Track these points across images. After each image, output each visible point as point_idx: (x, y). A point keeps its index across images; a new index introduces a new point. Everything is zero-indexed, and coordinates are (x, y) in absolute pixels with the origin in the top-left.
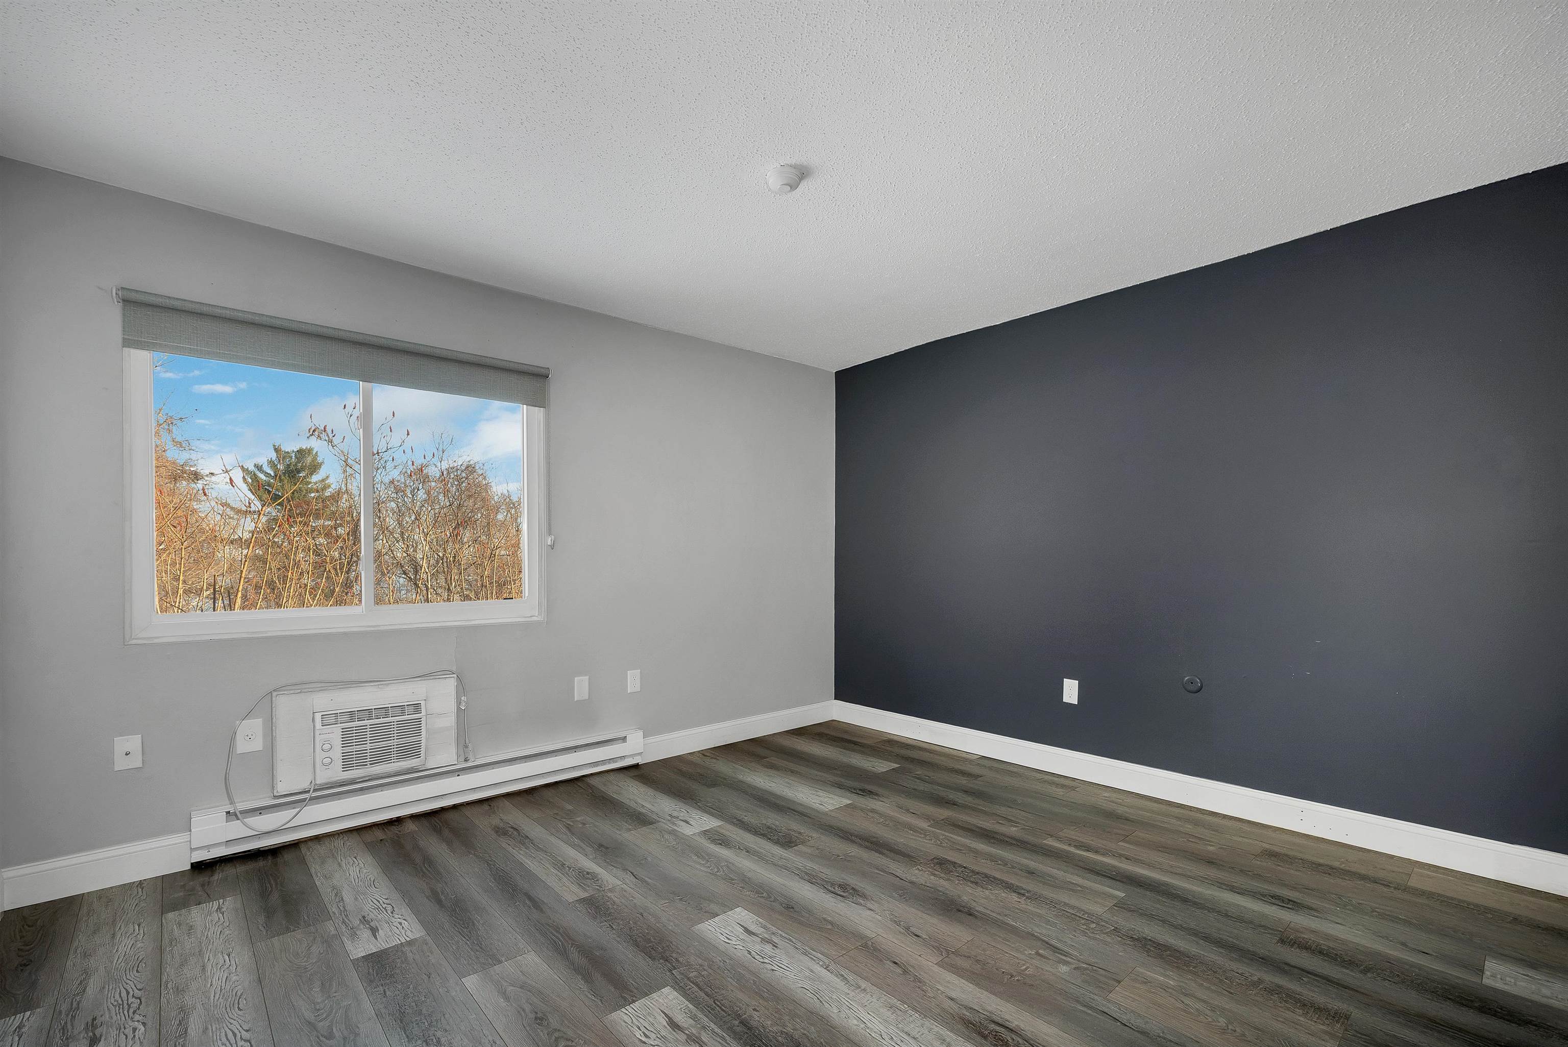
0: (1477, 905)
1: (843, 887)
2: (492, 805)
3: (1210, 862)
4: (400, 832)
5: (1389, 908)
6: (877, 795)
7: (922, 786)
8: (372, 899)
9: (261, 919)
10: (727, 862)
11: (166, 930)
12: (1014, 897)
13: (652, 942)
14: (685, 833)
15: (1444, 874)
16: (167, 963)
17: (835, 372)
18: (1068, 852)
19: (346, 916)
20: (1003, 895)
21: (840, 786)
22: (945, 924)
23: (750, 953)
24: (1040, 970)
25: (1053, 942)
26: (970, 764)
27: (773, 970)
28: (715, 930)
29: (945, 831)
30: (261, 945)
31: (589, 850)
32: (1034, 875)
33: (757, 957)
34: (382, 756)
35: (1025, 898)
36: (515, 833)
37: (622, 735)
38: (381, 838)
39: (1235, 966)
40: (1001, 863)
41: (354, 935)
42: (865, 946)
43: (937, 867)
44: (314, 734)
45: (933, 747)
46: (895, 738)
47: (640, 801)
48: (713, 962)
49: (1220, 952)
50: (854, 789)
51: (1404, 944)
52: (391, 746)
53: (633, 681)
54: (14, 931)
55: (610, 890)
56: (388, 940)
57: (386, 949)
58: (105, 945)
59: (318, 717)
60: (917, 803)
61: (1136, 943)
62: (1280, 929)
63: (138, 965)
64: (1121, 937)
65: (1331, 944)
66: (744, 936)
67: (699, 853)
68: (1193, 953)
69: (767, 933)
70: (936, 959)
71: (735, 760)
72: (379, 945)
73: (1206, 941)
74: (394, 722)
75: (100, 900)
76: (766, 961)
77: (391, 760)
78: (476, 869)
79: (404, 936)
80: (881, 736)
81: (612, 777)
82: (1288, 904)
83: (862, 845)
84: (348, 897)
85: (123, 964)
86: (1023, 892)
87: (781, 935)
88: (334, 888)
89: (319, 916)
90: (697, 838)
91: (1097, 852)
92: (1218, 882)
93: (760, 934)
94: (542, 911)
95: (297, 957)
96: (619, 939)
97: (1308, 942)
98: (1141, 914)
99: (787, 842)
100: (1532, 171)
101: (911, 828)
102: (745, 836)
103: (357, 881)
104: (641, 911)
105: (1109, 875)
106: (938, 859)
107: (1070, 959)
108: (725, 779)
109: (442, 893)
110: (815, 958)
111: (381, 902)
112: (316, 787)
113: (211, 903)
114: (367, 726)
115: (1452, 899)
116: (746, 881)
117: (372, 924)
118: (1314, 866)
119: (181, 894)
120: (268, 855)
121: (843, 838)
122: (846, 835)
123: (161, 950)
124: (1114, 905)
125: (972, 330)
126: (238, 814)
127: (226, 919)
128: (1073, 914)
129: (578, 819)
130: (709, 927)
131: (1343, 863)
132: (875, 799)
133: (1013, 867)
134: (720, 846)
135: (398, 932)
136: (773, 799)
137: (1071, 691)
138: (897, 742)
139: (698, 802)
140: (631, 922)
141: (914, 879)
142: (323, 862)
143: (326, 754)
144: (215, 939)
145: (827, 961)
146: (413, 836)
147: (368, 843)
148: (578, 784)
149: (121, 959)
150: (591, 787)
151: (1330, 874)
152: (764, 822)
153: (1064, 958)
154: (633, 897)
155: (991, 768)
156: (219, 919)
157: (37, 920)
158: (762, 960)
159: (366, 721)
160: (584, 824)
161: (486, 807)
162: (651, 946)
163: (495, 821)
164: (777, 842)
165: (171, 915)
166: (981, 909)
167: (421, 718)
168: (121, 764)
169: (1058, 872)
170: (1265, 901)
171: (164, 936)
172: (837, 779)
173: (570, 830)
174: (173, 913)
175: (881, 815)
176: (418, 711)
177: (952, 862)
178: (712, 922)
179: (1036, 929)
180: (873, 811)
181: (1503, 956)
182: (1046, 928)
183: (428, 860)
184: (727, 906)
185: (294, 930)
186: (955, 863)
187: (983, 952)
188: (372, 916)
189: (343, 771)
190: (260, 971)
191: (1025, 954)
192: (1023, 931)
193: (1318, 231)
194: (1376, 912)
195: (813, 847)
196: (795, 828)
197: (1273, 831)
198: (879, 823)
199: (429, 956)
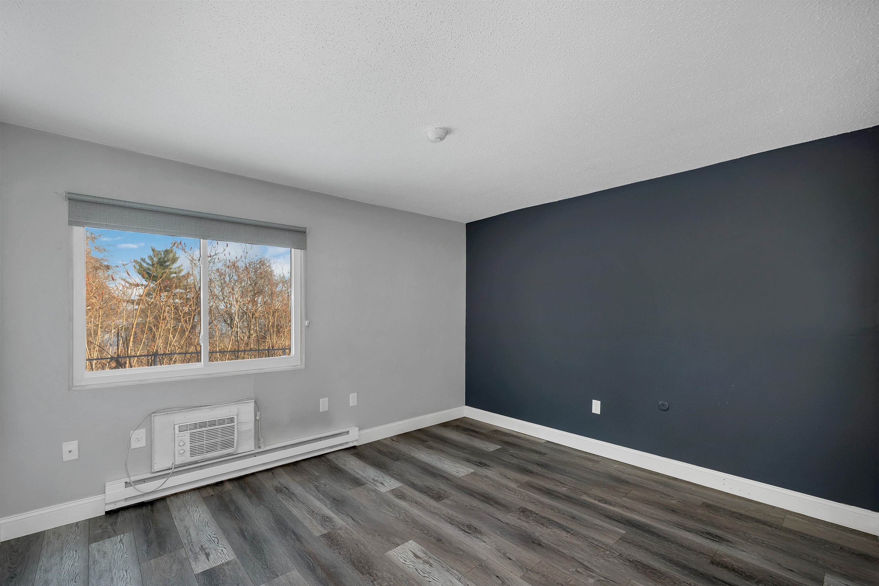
0: (821, 539)
1: (469, 527)
2: (273, 472)
3: (673, 511)
4: (222, 490)
5: (772, 541)
6: (488, 466)
7: (515, 461)
8: (207, 534)
9: (144, 548)
10: (404, 510)
11: (91, 554)
12: (564, 534)
13: (362, 563)
14: (381, 491)
15: (802, 519)
16: (91, 577)
17: (465, 223)
18: (594, 504)
19: (192, 545)
20: (558, 532)
21: (468, 461)
22: (526, 551)
23: (417, 570)
24: (578, 581)
25: (586, 563)
26: (541, 446)
27: (430, 581)
28: (398, 555)
29: (526, 490)
30: (144, 564)
31: (328, 502)
32: (575, 519)
33: (421, 573)
34: (212, 448)
35: (570, 534)
36: (287, 491)
37: (347, 430)
38: (212, 495)
39: (685, 579)
40: (557, 511)
41: (196, 559)
42: (481, 566)
43: (521, 514)
44: (174, 436)
45: (520, 435)
46: (499, 429)
47: (356, 470)
48: (396, 576)
49: (678, 570)
50: (476, 462)
51: (779, 565)
52: (217, 442)
53: (353, 399)
54: (6, 555)
55: (340, 529)
56: (215, 562)
57: (214, 568)
58: (57, 565)
59: (177, 427)
60: (510, 472)
61: (632, 564)
62: (711, 555)
63: (76, 578)
64: (623, 560)
65: (740, 565)
66: (414, 559)
67: (389, 504)
68: (663, 571)
69: (426, 557)
70: (520, 574)
71: (410, 443)
72: (210, 565)
73: (671, 563)
74: (219, 428)
75: (54, 534)
76: (426, 575)
77: (218, 449)
78: (264, 515)
79: (224, 558)
80: (491, 428)
81: (340, 454)
82: (716, 538)
83: (480, 499)
84: (193, 533)
85: (67, 577)
86: (568, 530)
87: (434, 558)
88: (185, 527)
89: (177, 545)
90: (388, 495)
91: (610, 504)
92: (677, 524)
93: (423, 558)
94: (301, 542)
95: (164, 573)
96: (344, 561)
97: (727, 563)
98: (635, 545)
99: (438, 497)
100: (850, 131)
101: (508, 488)
102: (415, 493)
103: (198, 523)
104: (357, 542)
105: (617, 519)
106: (522, 508)
107: (595, 575)
108: (404, 455)
109: (246, 531)
110: (453, 574)
111: (212, 536)
112: (176, 466)
113: (116, 537)
114: (204, 431)
115: (807, 535)
116: (415, 523)
117: (206, 551)
118: (730, 513)
119: (100, 531)
120: (148, 505)
121: (469, 494)
122: (471, 492)
123: (88, 568)
124: (620, 539)
125: (542, 204)
126: (132, 483)
127: (125, 547)
128: (597, 545)
129: (322, 482)
130: (394, 553)
131: (746, 511)
132: (488, 469)
133: (564, 514)
134: (401, 500)
135: (221, 557)
136: (431, 469)
137: (596, 407)
138: (500, 431)
139: (389, 471)
140: (351, 550)
141: (508, 522)
142: (179, 510)
143: (182, 448)
144: (118, 561)
145: (460, 576)
146: (230, 493)
147: (204, 497)
148: (322, 459)
149: (66, 574)
150: (329, 460)
151: (739, 519)
152: (426, 484)
153: (591, 573)
154: (352, 533)
155: (552, 449)
156: (121, 547)
157: (19, 548)
158: (423, 575)
159: (204, 429)
160: (325, 485)
161: (270, 474)
162: (361, 566)
163: (276, 483)
164: (432, 497)
165: (94, 545)
166: (546, 541)
167: (234, 426)
168: (67, 457)
169: (588, 517)
170: (703, 536)
171: (90, 558)
172: (467, 456)
173: (317, 489)
174: (95, 543)
175: (491, 479)
176: (232, 422)
177: (530, 511)
178: (396, 550)
179: (576, 554)
180: (486, 477)
181: (833, 573)
182: (581, 554)
183: (238, 509)
184: (405, 540)
185: (163, 555)
186: (532, 511)
187: (546, 570)
188: (206, 546)
189: (191, 457)
190: (144, 582)
191: (569, 571)
192: (569, 556)
193: (733, 159)
194: (764, 543)
195: (453, 500)
196: (443, 488)
197: (708, 490)
198: (489, 485)
199: (238, 572)
